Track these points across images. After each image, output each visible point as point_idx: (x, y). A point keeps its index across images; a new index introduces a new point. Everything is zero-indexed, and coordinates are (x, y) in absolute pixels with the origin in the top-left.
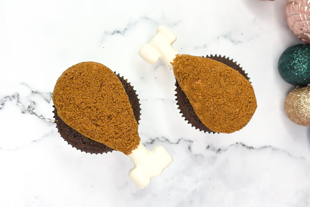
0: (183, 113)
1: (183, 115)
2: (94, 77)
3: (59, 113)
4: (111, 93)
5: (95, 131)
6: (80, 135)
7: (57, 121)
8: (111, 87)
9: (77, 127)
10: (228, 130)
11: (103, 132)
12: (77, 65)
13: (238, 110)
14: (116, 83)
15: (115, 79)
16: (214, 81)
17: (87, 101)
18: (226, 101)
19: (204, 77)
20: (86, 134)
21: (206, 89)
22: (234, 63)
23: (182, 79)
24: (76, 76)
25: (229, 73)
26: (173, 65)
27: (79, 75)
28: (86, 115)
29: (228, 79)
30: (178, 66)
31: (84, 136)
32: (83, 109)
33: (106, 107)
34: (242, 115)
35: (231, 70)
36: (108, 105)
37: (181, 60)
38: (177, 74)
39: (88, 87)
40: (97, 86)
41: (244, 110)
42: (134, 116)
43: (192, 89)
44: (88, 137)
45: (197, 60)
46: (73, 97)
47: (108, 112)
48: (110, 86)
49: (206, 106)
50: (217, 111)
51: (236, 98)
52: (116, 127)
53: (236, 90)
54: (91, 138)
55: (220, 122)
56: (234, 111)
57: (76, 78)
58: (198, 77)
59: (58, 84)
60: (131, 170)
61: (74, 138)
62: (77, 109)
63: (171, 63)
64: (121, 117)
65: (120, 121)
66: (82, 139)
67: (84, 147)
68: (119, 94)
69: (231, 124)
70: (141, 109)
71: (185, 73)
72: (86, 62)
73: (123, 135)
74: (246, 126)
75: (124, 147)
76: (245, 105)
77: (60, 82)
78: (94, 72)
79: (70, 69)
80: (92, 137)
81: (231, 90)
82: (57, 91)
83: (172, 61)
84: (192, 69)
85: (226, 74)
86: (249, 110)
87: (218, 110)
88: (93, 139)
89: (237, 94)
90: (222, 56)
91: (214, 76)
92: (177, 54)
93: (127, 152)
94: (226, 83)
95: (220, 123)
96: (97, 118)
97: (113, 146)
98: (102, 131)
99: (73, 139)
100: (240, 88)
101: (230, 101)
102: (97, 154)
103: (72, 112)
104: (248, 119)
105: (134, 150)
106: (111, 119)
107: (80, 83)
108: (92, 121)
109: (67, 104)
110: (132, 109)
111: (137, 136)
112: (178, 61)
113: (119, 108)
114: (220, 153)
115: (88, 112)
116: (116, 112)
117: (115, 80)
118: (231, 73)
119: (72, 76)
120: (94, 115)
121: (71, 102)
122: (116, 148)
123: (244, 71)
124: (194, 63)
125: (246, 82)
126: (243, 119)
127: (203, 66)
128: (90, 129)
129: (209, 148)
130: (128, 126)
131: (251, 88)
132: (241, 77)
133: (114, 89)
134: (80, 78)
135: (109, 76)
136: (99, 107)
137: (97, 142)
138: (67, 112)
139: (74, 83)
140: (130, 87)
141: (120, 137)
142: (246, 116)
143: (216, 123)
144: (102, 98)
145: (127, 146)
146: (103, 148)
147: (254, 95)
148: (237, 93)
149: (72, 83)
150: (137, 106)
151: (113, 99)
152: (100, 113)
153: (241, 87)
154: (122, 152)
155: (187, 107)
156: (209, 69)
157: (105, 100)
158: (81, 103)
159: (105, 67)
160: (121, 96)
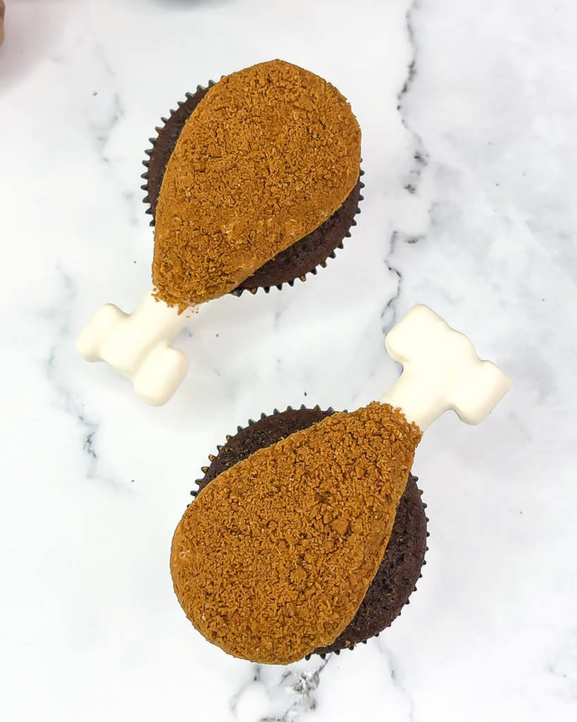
0: (317, 265)
1: (321, 264)
2: (215, 554)
3: (325, 642)
4: (253, 502)
5: (365, 534)
6: (380, 573)
7: (348, 643)
8: (238, 502)
9: (358, 588)
10: (351, 136)
11: (366, 511)
12: (184, 606)
13: (295, 114)
14: (225, 490)
15: (213, 495)
16: (220, 187)
17: (283, 568)
18: (274, 150)
19: (211, 217)
20: (376, 559)
21: (245, 209)
22: (160, 134)
23: (222, 277)
24: (217, 607)
25: (194, 148)
26: (186, 306)
27: (211, 598)
28: (322, 565)
29: (212, 150)
30: (189, 292)
31: (383, 563)
32: (308, 577)
33: (295, 511)
34: (308, 101)
35: (185, 142)
36: (288, 507)
37: (172, 284)
38: (210, 293)
39: (245, 570)
40: (239, 544)
41: (293, 97)
42: (312, 428)
43: (248, 247)
44: (383, 553)
45: (165, 240)
46: (277, 608)
47: (309, 505)
48: (234, 506)
49: (292, 203)
50: (305, 170)
51: (261, 122)
52: (347, 476)
53: (241, 122)
54: (386, 542)
55: (333, 161)
56: (300, 124)
57: (222, 606)
58: (215, 234)
59: (243, 655)
60: (462, 418)
61: (390, 591)
62: (308, 593)
63: (180, 312)
64: (317, 466)
65: (330, 466)
66: (392, 567)
67: (414, 559)
68: (255, 476)
69: (336, 129)
70: (289, 408)
71: (207, 271)
72: (174, 580)
73: (369, 453)
74: (334, 85)
75: (400, 447)
76: (279, 95)
77: (239, 650)
78: (199, 557)
79: (197, 626)
80: (383, 540)
81: (244, 137)
82: (264, 655)
83: (176, 308)
84: (194, 253)
85: (196, 156)
86: (290, 82)
87: (299, 169)
88: (388, 538)
89: (250, 118)
90: (145, 170)
91: (207, 190)
92: (153, 298)
93: (414, 437)
94: (223, 152)
95: (337, 161)
96: (328, 534)
97: (402, 477)
98: (364, 515)
99: (394, 592)
100: (231, 113)
101: (273, 138)
102: (428, 520)
103: (318, 608)
104: (315, 83)
105: (405, 417)
106: (327, 492)
107: (236, 594)
108: (338, 548)
109: (298, 622)
110: (293, 436)
111: (366, 413)
112: (174, 295)
113: (295, 472)
114: (427, 156)
115: (316, 562)
116: (305, 482)
117: (215, 493)
118: (192, 143)
119: (218, 618)
120: (320, 542)
121: (292, 614)
122: (405, 470)
123: (179, 103)
124: (175, 249)
125: (215, 96)
126: (317, 96)
127: (183, 221)
128: (362, 549)
129: (413, 186)
130: (341, 443)
131: (228, 81)
132: (202, 113)
133: (241, 495)
134: (220, 595)
135: (207, 513)
136: (297, 530)
137: (395, 524)
138: (320, 621)
139: (237, 610)
140: (230, 447)
141: (376, 462)
142: (309, 88)
143: (337, 172)
144: (270, 526)
145: (396, 440)
146: (409, 503)
147: (248, 70)
148: (248, 121)
149: (236, 617)
150: (282, 421)
151: (271, 494)
152: (313, 526)
153: (230, 109)
154: (417, 450)
155: (298, 256)
156: (188, 205)
157: (276, 515)
158: (291, 583)
159: (182, 524)
160: (259, 472)
